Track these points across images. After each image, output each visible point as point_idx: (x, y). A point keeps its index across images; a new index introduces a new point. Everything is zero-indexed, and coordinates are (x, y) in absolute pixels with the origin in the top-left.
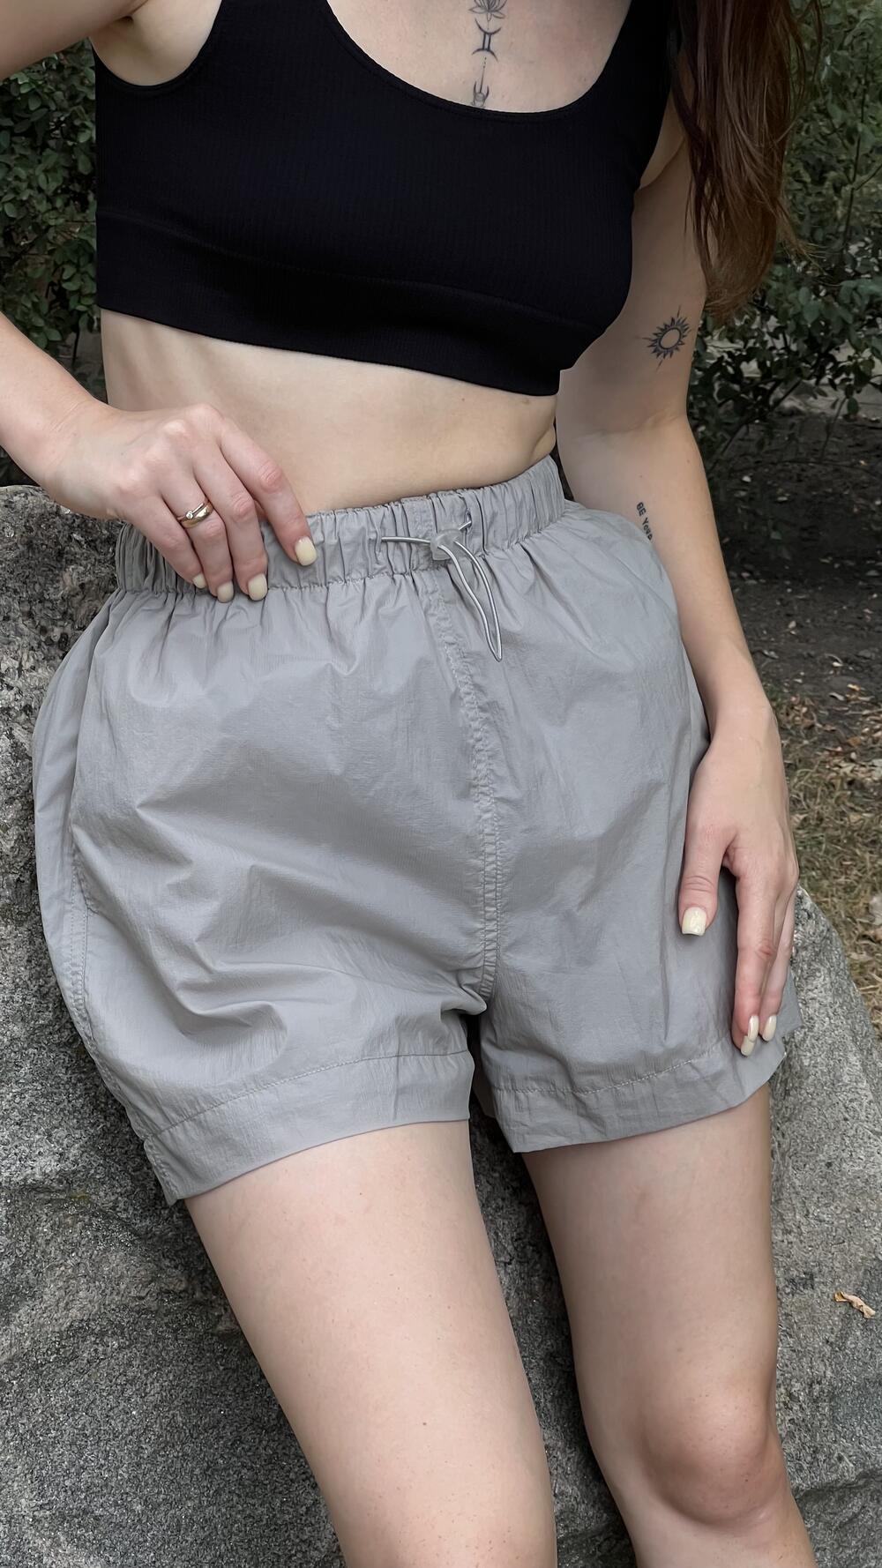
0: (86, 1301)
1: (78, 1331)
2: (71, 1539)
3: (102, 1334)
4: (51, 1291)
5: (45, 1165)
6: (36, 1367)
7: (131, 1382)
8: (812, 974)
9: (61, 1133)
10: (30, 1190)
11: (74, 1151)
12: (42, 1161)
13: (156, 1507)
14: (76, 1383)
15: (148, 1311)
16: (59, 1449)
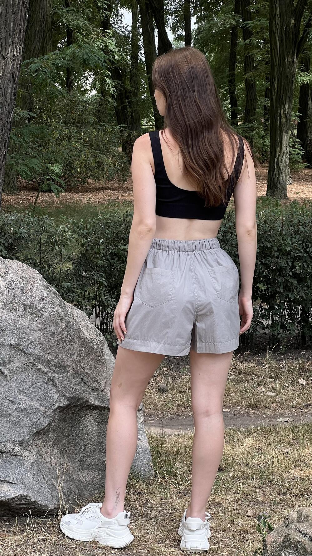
0: (19, 363)
1: (19, 367)
2: (22, 395)
3: (22, 368)
4: (15, 361)
5: (13, 342)
6: (14, 371)
7: (27, 375)
8: (104, 345)
9: (14, 338)
10: (11, 345)
11: (16, 340)
12: (12, 341)
13: (33, 392)
14: (20, 374)
15: (27, 365)
16: (19, 383)
